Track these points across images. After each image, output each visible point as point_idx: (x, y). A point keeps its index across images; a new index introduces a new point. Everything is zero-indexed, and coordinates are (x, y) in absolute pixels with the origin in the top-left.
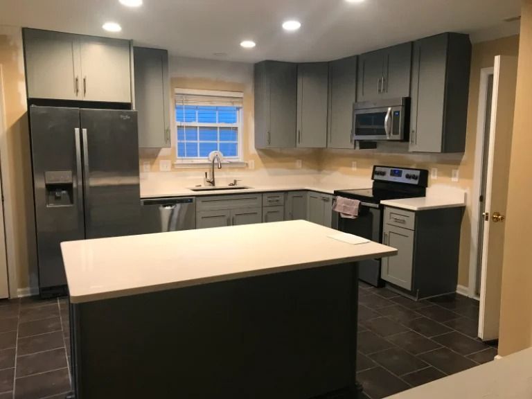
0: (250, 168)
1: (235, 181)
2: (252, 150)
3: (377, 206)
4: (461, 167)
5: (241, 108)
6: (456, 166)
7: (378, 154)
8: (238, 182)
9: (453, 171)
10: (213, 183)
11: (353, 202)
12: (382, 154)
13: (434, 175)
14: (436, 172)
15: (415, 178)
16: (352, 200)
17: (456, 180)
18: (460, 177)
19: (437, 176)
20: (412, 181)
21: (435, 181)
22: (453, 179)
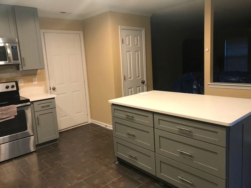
3: (30, 103)
4: (37, 76)
9: (34, 79)
13: (21, 83)
14: (22, 81)
15: (13, 87)
16: (7, 107)
17: (36, 83)
18: (38, 81)
19: (24, 83)
20: (10, 89)
21: (23, 87)
22: (34, 83)
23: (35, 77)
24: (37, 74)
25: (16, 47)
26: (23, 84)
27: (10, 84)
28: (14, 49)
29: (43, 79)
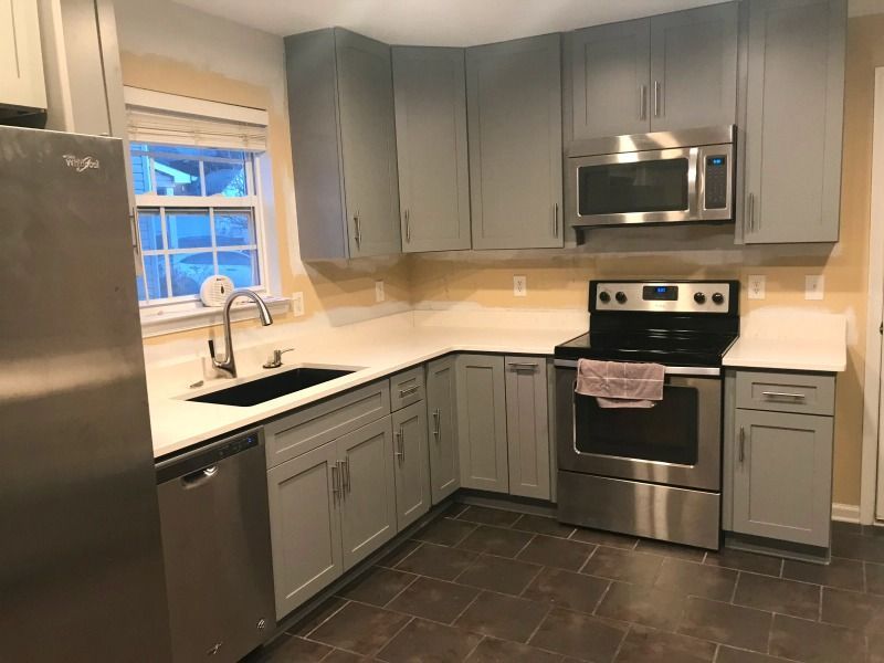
0: (297, 313)
1: (278, 355)
2: (297, 265)
3: (715, 371)
4: (827, 268)
5: (260, 153)
6: (816, 269)
7: (592, 256)
8: (284, 358)
9: (809, 279)
10: (230, 369)
11: (644, 370)
12: (602, 255)
13: (756, 291)
14: (763, 284)
15: (718, 299)
16: (639, 365)
17: (818, 295)
18: (827, 290)
19: (767, 290)
20: (709, 307)
21: (759, 304)
22: (809, 295)
23: (819, 274)
24: (830, 260)
25: (723, 160)
26: (761, 295)
27: (708, 290)
28: (714, 166)
29: (853, 284)
